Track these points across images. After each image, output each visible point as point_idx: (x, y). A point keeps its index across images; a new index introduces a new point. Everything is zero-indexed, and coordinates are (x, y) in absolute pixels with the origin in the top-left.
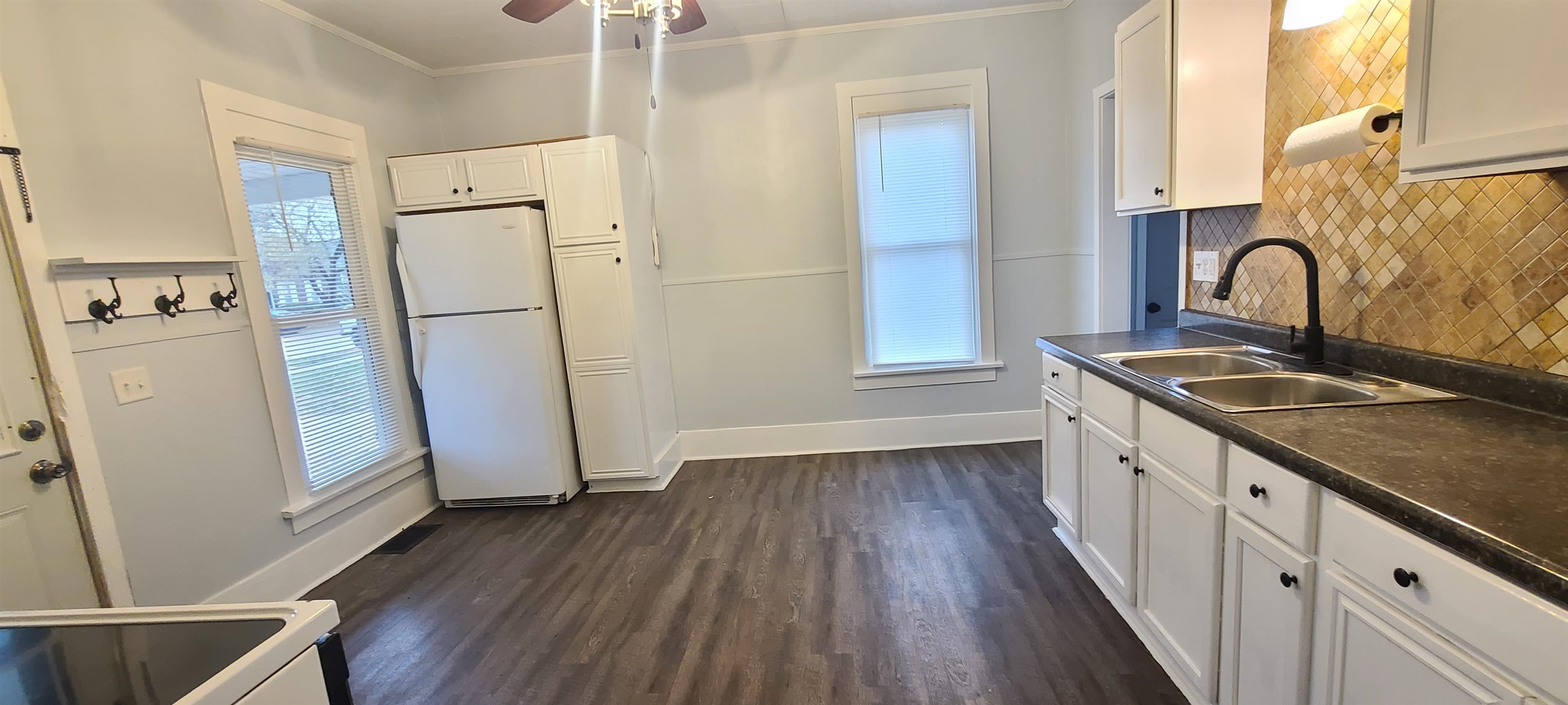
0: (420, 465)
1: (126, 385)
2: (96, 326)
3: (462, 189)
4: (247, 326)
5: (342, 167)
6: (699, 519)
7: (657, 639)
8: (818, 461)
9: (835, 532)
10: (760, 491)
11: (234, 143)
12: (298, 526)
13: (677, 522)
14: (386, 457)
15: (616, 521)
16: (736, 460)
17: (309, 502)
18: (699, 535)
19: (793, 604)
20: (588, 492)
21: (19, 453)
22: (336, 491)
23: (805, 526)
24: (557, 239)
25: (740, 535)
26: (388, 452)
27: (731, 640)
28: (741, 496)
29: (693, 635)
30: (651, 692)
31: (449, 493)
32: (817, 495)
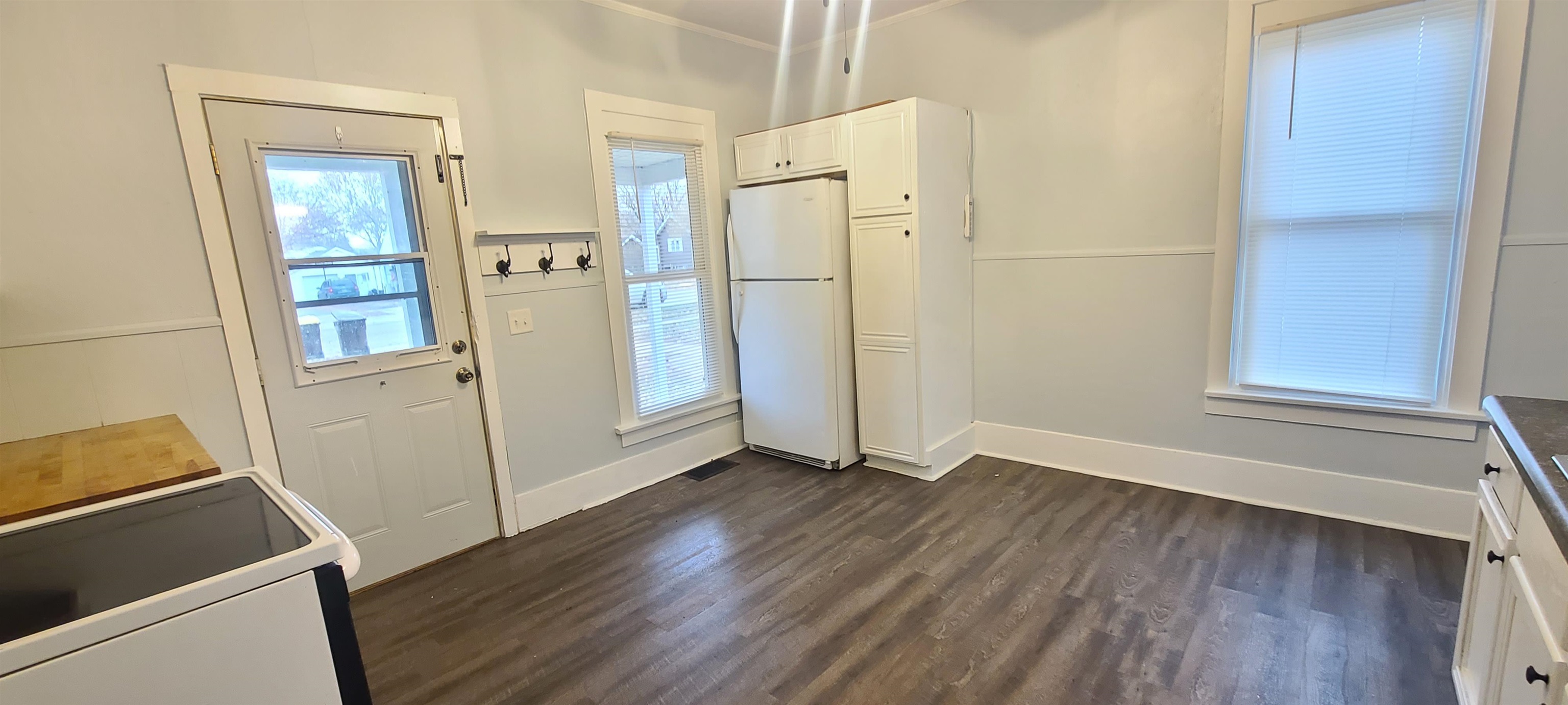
0: (734, 408)
1: (516, 321)
2: (502, 278)
3: (783, 164)
4: (603, 282)
5: (693, 149)
6: (945, 525)
7: (815, 642)
8: (1133, 493)
9: (1089, 592)
10: (1033, 512)
11: (607, 136)
12: (626, 442)
13: (922, 521)
14: (707, 397)
15: (868, 502)
16: (1032, 467)
17: (635, 424)
18: (932, 543)
19: (972, 663)
20: (865, 464)
21: (450, 361)
22: (656, 419)
23: (1056, 572)
24: (855, 209)
25: (974, 557)
26: (708, 393)
27: (879, 675)
28: (1008, 511)
29: (848, 653)
30: (771, 694)
31: (754, 439)
32: (1101, 536)
